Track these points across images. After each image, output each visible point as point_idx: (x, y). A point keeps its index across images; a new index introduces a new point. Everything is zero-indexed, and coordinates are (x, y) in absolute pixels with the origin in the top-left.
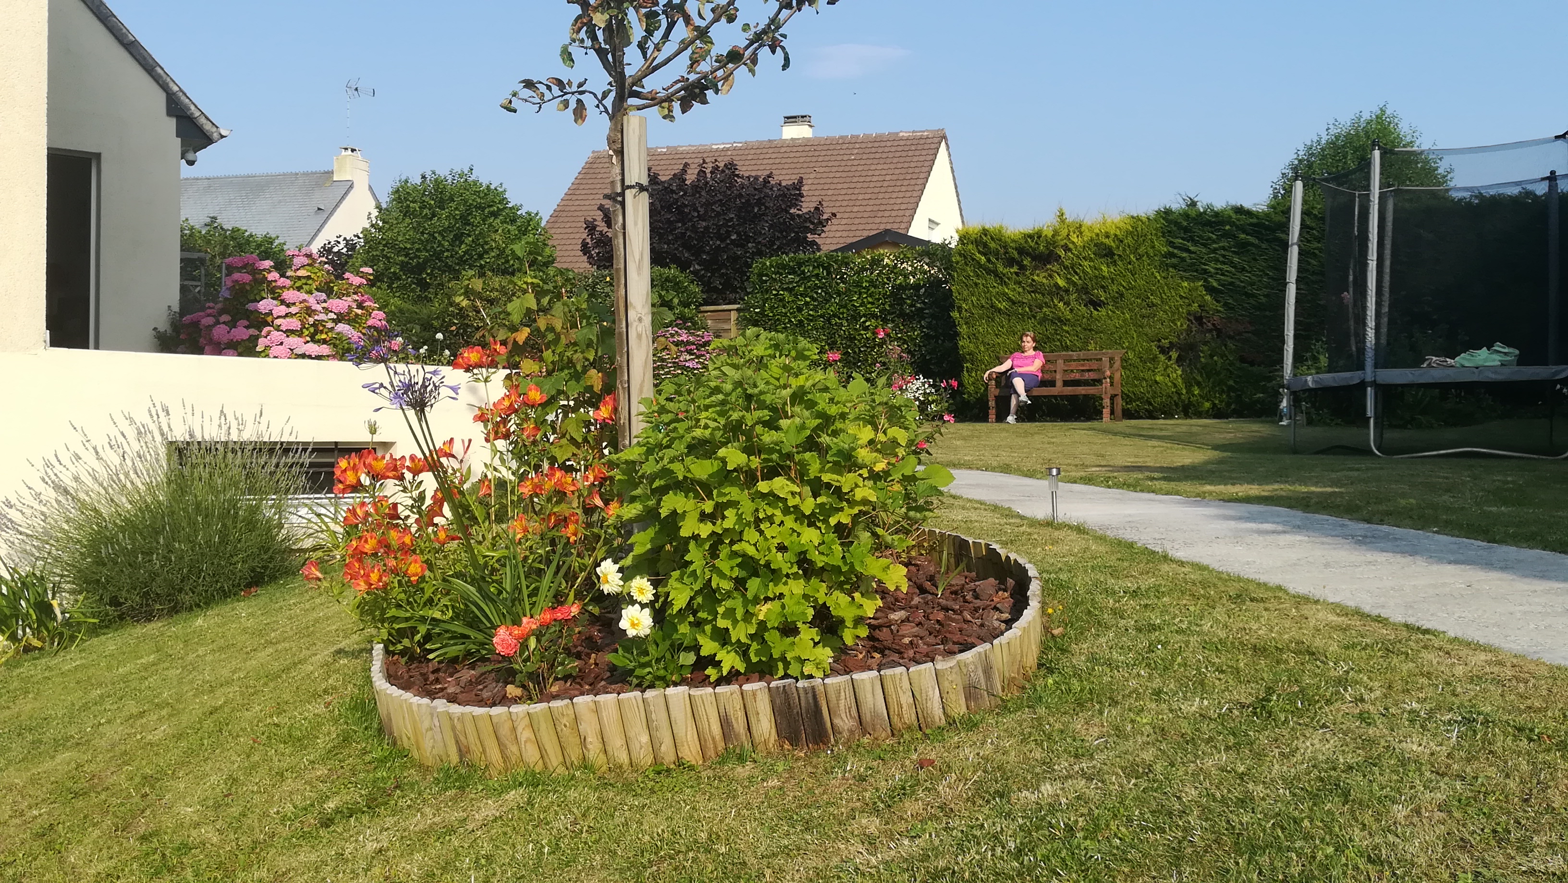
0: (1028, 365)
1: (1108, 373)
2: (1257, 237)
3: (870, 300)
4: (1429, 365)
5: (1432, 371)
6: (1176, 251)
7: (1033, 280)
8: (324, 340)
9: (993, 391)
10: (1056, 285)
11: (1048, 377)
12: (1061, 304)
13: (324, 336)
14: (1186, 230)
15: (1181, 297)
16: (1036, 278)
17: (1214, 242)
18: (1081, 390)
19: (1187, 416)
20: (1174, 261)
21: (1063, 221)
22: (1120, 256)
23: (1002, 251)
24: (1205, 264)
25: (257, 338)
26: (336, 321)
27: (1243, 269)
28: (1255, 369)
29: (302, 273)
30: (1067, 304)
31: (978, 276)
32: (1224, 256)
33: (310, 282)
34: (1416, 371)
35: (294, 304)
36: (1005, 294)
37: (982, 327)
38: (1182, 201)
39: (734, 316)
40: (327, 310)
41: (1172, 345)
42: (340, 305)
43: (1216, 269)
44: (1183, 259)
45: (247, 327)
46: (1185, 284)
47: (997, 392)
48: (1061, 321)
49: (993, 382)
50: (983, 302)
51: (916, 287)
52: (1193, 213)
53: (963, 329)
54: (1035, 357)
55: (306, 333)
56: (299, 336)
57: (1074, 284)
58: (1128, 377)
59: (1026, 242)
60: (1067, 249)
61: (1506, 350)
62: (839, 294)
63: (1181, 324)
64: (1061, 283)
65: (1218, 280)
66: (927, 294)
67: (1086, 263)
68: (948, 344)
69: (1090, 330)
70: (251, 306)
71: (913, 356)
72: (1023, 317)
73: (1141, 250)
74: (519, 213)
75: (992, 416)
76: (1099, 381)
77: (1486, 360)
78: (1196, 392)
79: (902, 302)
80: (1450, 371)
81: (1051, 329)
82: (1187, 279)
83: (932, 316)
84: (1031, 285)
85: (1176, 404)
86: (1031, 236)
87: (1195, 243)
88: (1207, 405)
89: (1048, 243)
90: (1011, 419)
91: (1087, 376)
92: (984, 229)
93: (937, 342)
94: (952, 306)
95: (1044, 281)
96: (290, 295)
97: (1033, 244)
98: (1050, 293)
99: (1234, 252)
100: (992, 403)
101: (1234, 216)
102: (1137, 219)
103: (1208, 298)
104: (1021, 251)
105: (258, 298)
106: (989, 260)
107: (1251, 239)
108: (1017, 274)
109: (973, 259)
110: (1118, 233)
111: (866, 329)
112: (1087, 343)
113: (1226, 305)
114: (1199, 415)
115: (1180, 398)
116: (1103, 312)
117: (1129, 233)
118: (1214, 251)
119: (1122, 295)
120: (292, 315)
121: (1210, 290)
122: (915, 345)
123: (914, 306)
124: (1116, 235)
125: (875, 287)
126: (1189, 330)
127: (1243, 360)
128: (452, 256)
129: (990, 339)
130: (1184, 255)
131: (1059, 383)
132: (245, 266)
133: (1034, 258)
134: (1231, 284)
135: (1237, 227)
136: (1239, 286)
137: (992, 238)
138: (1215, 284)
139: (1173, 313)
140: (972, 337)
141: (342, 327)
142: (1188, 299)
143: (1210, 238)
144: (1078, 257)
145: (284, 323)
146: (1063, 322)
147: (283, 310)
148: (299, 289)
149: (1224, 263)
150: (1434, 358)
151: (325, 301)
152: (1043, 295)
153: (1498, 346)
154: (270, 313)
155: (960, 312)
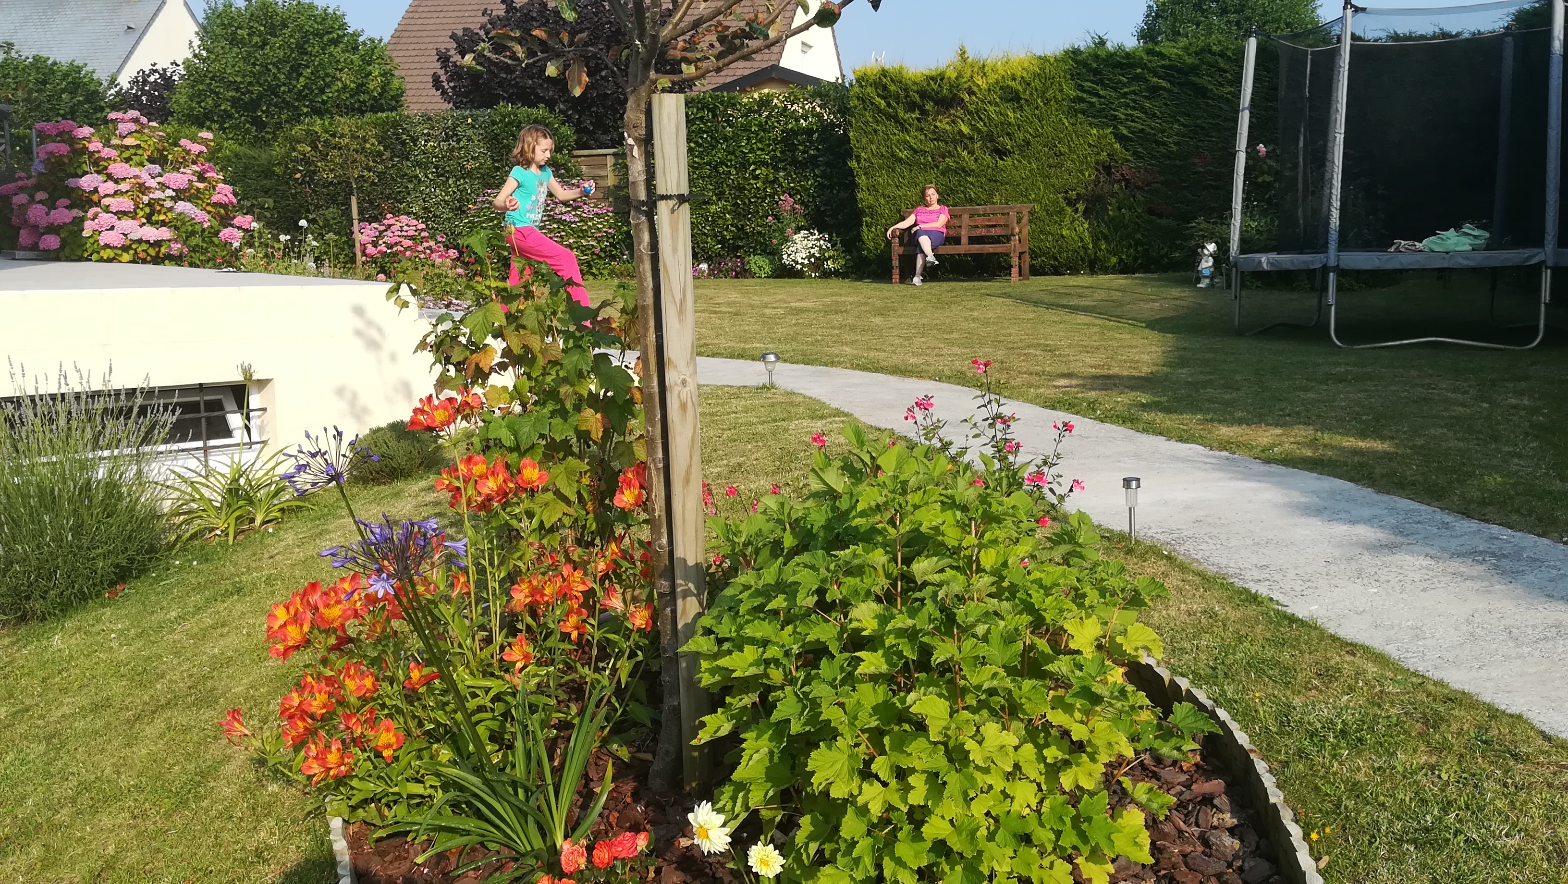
0: (932, 221)
1: (1017, 230)
2: (1168, 81)
3: (760, 146)
4: (1398, 250)
5: (1400, 256)
6: (1085, 96)
7: (936, 127)
8: (163, 221)
9: (897, 250)
10: (960, 132)
11: (952, 233)
12: (965, 153)
13: (162, 217)
14: (1096, 72)
15: (1090, 145)
16: (938, 124)
17: (1124, 85)
18: (989, 248)
19: (1093, 271)
20: (1083, 106)
21: (965, 60)
22: (1026, 100)
23: (903, 94)
24: (1115, 110)
25: (82, 220)
26: (175, 199)
27: (1154, 115)
28: (1163, 222)
29: (129, 141)
30: (971, 153)
31: (877, 121)
32: (1134, 101)
33: (140, 152)
34: (1383, 256)
35: (124, 179)
36: (906, 142)
37: (882, 178)
38: (1089, 40)
39: (610, 161)
40: (163, 186)
41: (1079, 197)
42: (179, 179)
43: (1126, 115)
44: (1092, 104)
45: (69, 207)
46: (1094, 131)
47: (901, 251)
48: (963, 170)
49: (897, 240)
50: (883, 150)
51: (809, 132)
52: (1102, 53)
53: (862, 180)
54: (939, 212)
55: (141, 213)
56: (133, 218)
57: (979, 131)
58: (1034, 231)
59: (929, 84)
60: (971, 92)
61: (1476, 233)
62: (726, 139)
63: (1089, 175)
64: (965, 129)
65: (1128, 128)
66: (820, 140)
67: (991, 108)
68: (843, 195)
69: (996, 181)
70: (71, 182)
71: (807, 207)
72: (925, 167)
73: (1050, 94)
74: (361, 39)
75: (896, 277)
76: (1008, 238)
77: (1456, 244)
78: (1103, 247)
79: (793, 148)
80: (1419, 257)
81: (955, 180)
82: (1096, 126)
83: (827, 164)
84: (934, 132)
85: (1082, 259)
86: (933, 78)
87: (1105, 87)
88: (1114, 260)
89: (951, 86)
90: (917, 280)
91: (993, 232)
92: (883, 70)
93: (831, 192)
94: (849, 154)
95: (948, 127)
96: (118, 168)
97: (935, 87)
98: (954, 141)
99: (1146, 97)
100: (895, 263)
101: (1145, 57)
102: (1044, 59)
103: (1117, 146)
104: (923, 94)
105: (80, 172)
106: (889, 105)
107: (1164, 84)
108: (918, 119)
109: (872, 104)
110: (1025, 75)
111: (756, 178)
112: (992, 195)
113: (1135, 153)
114: (1106, 270)
115: (1086, 253)
116: (1009, 161)
117: (1036, 75)
118: (1125, 95)
119: (1028, 143)
120: (122, 193)
121: (1120, 138)
122: (809, 196)
123: (807, 152)
124: (1022, 78)
125: (764, 131)
126: (1097, 182)
127: (1151, 212)
128: (290, 91)
129: (891, 191)
130: (1094, 100)
131: (964, 240)
132: (60, 134)
133: (937, 102)
134: (1142, 131)
135: (1149, 69)
136: (1149, 134)
137: (892, 80)
138: (1125, 132)
139: (1082, 163)
140: (873, 188)
141: (183, 206)
142: (1097, 147)
143: (1120, 82)
144: (983, 101)
145: (113, 203)
146: (967, 172)
147: (110, 187)
148: (128, 160)
149: (1134, 108)
150: (1403, 242)
151: (160, 175)
152: (946, 143)
153: (1467, 228)
154: (96, 190)
155: (859, 162)
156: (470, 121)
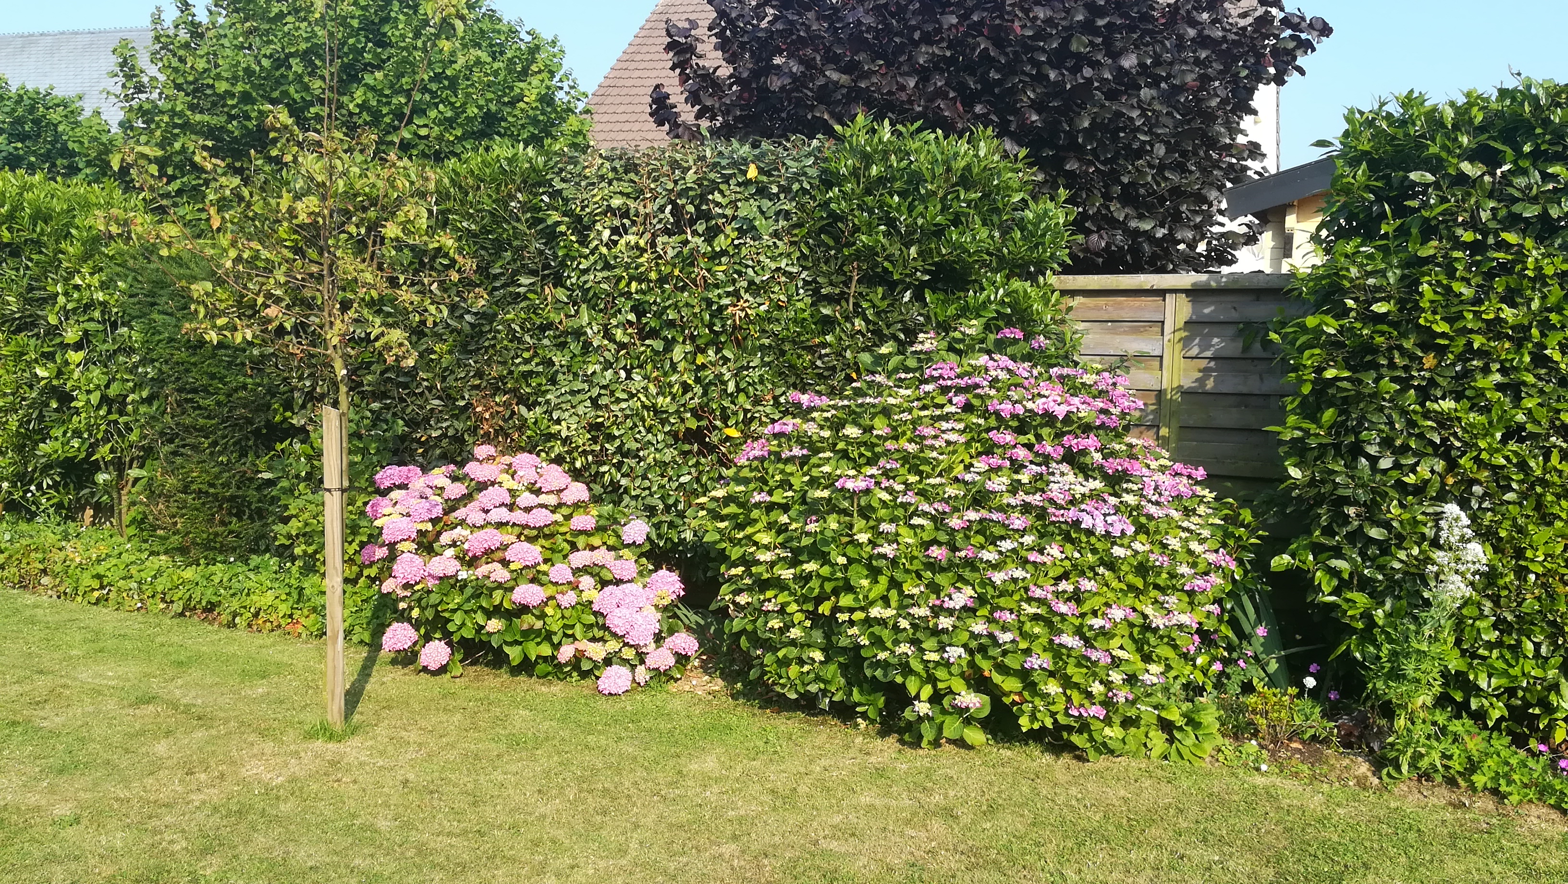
156: (752, 172)
